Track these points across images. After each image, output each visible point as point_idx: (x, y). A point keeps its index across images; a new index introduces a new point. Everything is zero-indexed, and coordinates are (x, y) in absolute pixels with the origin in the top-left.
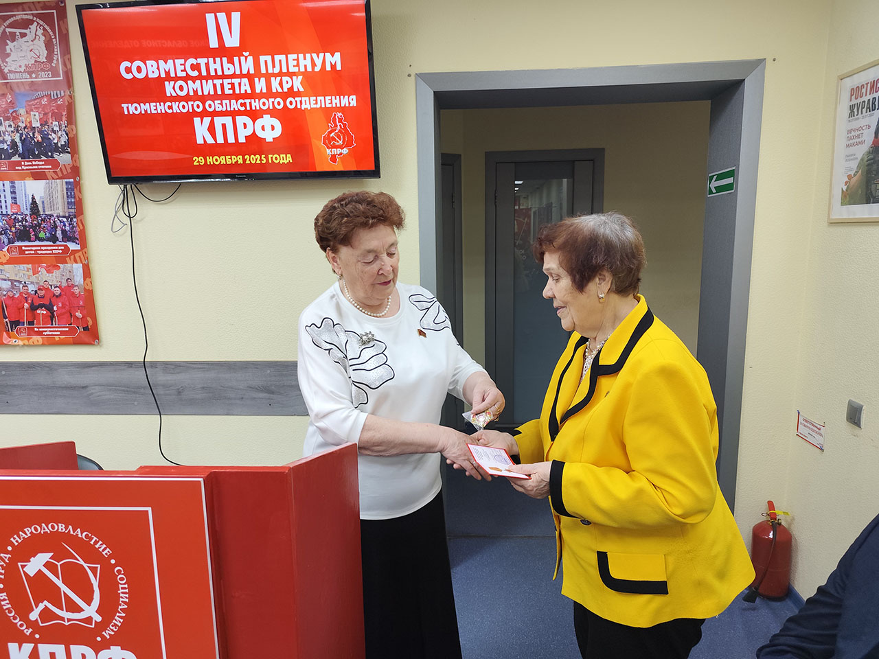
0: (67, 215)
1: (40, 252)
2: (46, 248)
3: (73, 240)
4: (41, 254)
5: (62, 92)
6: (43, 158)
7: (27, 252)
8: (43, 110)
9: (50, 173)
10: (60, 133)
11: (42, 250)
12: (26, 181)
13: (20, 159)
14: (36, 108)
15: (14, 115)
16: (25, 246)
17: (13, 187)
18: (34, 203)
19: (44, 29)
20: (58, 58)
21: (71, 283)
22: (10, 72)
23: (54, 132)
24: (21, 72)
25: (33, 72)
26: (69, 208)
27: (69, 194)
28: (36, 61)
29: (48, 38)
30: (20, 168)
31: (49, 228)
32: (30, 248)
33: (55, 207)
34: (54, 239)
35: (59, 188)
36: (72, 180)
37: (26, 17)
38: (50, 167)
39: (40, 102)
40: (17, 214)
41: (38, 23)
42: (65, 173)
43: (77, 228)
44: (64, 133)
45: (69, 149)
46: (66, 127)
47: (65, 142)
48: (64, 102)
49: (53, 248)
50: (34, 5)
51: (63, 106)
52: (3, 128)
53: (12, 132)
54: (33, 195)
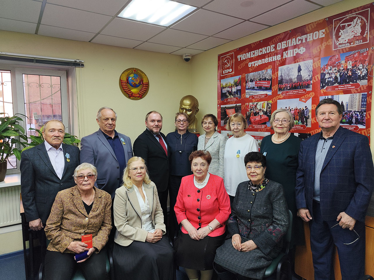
0: (360, 111)
3: (362, 123)
5: (365, 49)
6: (351, 83)
8: (355, 59)
9: (353, 90)
12: (339, 95)
13: (338, 85)
14: (351, 59)
15: (338, 64)
19: (362, 19)
20: (367, 32)
22: (340, 44)
23: (359, 70)
24: (345, 43)
25: (352, 42)
26: (361, 107)
27: (363, 100)
28: (354, 36)
29: (363, 24)
30: (338, 89)
31: (348, 117)
33: (354, 107)
34: (350, 123)
35: (357, 97)
36: (366, 93)
37: (353, 16)
38: (354, 87)
39: (354, 56)
41: (358, 17)
42: (362, 89)
43: (366, 117)
44: (365, 69)
45: (367, 78)
46: (367, 66)
47: (365, 74)
48: (368, 54)
49: (349, 127)
50: (358, 9)
51: (367, 56)
52: (332, 71)
53: (336, 72)
54: (342, 102)
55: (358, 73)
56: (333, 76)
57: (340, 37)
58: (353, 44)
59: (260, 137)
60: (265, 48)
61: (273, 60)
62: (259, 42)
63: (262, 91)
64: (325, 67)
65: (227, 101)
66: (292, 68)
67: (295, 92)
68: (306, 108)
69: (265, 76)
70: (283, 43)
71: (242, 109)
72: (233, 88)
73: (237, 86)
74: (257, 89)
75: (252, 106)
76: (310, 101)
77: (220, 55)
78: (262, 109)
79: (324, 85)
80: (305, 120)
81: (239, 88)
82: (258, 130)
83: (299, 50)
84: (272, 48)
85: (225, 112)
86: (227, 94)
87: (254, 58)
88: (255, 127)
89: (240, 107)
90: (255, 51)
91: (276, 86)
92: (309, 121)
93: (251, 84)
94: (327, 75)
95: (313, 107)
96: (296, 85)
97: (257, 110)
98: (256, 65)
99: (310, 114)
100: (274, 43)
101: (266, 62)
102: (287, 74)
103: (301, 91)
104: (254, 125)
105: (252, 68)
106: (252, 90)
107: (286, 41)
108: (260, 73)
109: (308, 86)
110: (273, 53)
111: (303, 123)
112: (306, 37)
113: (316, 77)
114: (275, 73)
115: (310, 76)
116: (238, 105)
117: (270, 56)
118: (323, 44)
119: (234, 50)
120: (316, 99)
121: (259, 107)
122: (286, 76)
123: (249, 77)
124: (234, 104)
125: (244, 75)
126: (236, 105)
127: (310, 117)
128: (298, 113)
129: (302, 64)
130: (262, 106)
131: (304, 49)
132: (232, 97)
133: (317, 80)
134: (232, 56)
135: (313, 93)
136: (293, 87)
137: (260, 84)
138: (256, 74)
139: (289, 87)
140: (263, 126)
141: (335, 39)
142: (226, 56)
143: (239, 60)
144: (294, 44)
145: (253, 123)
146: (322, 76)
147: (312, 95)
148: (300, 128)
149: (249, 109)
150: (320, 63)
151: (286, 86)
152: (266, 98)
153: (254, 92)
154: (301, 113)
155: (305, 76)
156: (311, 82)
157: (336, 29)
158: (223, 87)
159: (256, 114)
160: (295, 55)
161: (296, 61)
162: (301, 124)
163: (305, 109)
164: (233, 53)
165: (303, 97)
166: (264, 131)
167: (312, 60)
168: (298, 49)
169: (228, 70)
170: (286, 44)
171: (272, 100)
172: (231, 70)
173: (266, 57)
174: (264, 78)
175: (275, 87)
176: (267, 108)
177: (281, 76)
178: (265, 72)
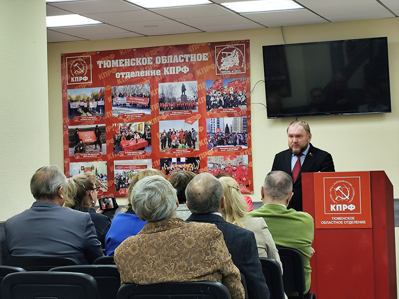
0: (242, 133)
1: (228, 150)
2: (231, 148)
3: (244, 144)
4: (229, 151)
5: (243, 79)
6: (234, 107)
7: (222, 150)
8: (236, 86)
9: (236, 114)
10: (242, 96)
11: (229, 149)
12: (224, 118)
13: (222, 108)
14: (232, 86)
15: (222, 89)
16: (221, 148)
17: (218, 120)
18: (227, 127)
19: (239, 52)
20: (244, 64)
21: (241, 164)
22: (222, 70)
23: (240, 96)
24: (227, 70)
25: (232, 70)
26: (243, 130)
27: (244, 123)
28: (234, 65)
29: (240, 56)
30: (222, 112)
31: (233, 139)
32: (223, 149)
33: (237, 129)
34: (235, 144)
35: (240, 121)
36: (246, 117)
37: (231, 47)
38: (236, 111)
39: (234, 83)
40: (219, 133)
41: (237, 50)
42: (243, 114)
43: (247, 138)
44: (244, 96)
45: (246, 103)
46: (245, 93)
47: (244, 100)
48: (245, 82)
49: (234, 148)
50: (235, 42)
51: (245, 84)
52: (216, 95)
53: (220, 96)
54: (227, 124)
55: (239, 99)
56: (218, 99)
57: (222, 63)
58: (233, 72)
59: (137, 166)
60: (140, 59)
61: (152, 75)
62: (130, 50)
63: (136, 110)
64: (210, 89)
65: (79, 120)
66: (175, 87)
67: (180, 113)
68: (193, 130)
69: (141, 92)
70: (163, 57)
71: (107, 132)
72: (91, 103)
73: (96, 100)
74: (131, 106)
75: (123, 128)
76: (196, 123)
77: (64, 54)
78: (138, 131)
79: (210, 107)
80: (192, 143)
81: (101, 103)
82: (134, 158)
83: (183, 68)
84: (149, 61)
85: (77, 136)
86: (80, 110)
87: (124, 68)
88: (129, 154)
89: (103, 129)
90: (126, 60)
91: (156, 104)
92: (197, 143)
93: (120, 100)
94: (212, 97)
95: (201, 129)
96: (180, 105)
97: (131, 133)
98: (128, 77)
99: (197, 136)
100: (152, 55)
101: (142, 76)
102: (170, 93)
103: (186, 112)
104: (126, 152)
105: (121, 80)
106: (122, 107)
107: (167, 56)
108: (133, 87)
109: (194, 107)
110: (151, 67)
111: (190, 147)
112: (189, 57)
113: (201, 98)
114: (154, 90)
115: (196, 98)
116: (99, 125)
117: (146, 68)
118: (206, 67)
119: (92, 52)
120: (202, 121)
121: (133, 129)
122: (168, 95)
123: (118, 91)
124: (94, 124)
125: (108, 88)
126: (97, 126)
127: (198, 139)
128: (184, 135)
129: (186, 83)
130: (138, 127)
131: (188, 69)
132: (89, 115)
133: (203, 102)
134: (87, 60)
135: (200, 115)
136: (177, 107)
137: (134, 100)
138: (128, 88)
139: (173, 107)
140: (141, 153)
141: (218, 65)
142: (78, 58)
143: (100, 67)
144: (176, 61)
145: (125, 149)
146: (207, 98)
147: (199, 116)
148: (187, 152)
149: (118, 131)
150: (205, 85)
151: (169, 105)
152: (144, 118)
153: (125, 110)
154: (188, 136)
155: (190, 97)
156: (197, 103)
157: (218, 55)
158: (71, 100)
159: (129, 138)
160: (177, 73)
161: (179, 79)
162: (187, 147)
163: (191, 131)
164: (90, 56)
165: (189, 118)
166: (142, 158)
167: (197, 81)
168: (181, 68)
169: (80, 77)
170: (167, 59)
171: (151, 120)
172: (86, 78)
173: (141, 69)
174: (139, 93)
175: (156, 106)
176: (146, 130)
177: (163, 94)
178: (140, 88)
